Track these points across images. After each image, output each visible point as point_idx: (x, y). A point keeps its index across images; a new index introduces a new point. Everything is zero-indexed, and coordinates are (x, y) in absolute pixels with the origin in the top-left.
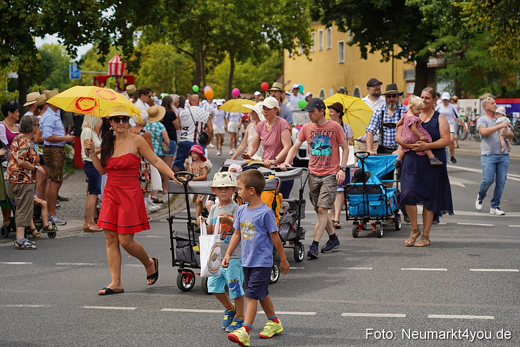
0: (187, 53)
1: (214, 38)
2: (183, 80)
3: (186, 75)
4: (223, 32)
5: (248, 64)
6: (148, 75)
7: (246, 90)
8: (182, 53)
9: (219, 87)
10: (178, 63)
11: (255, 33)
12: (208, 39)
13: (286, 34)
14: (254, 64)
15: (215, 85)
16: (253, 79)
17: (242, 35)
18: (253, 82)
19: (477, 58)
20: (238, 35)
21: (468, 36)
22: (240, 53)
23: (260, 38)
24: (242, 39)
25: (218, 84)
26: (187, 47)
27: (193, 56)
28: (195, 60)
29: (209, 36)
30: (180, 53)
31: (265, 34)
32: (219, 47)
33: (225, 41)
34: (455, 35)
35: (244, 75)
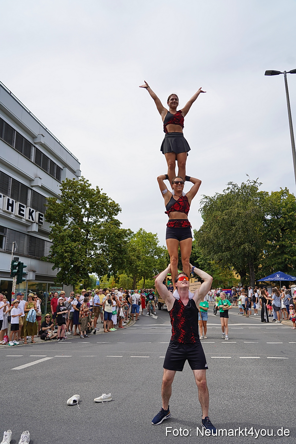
0: (131, 277)
1: (139, 273)
2: (130, 285)
3: (130, 284)
4: (142, 271)
5: (148, 280)
6: (119, 284)
7: (148, 288)
8: (130, 277)
9: (140, 287)
10: (128, 280)
11: (151, 271)
12: (137, 273)
13: (160, 271)
14: (150, 280)
15: (139, 286)
16: (150, 284)
17: (147, 272)
18: (151, 285)
19: (216, 277)
20: (146, 272)
21: (213, 271)
22: (146, 277)
23: (152, 272)
24: (147, 273)
25: (140, 286)
26: (131, 275)
27: (133, 278)
28: (133, 279)
29: (137, 272)
30: (129, 277)
31: (154, 271)
32: (140, 275)
33: (142, 273)
34: (209, 271)
35: (147, 283)
